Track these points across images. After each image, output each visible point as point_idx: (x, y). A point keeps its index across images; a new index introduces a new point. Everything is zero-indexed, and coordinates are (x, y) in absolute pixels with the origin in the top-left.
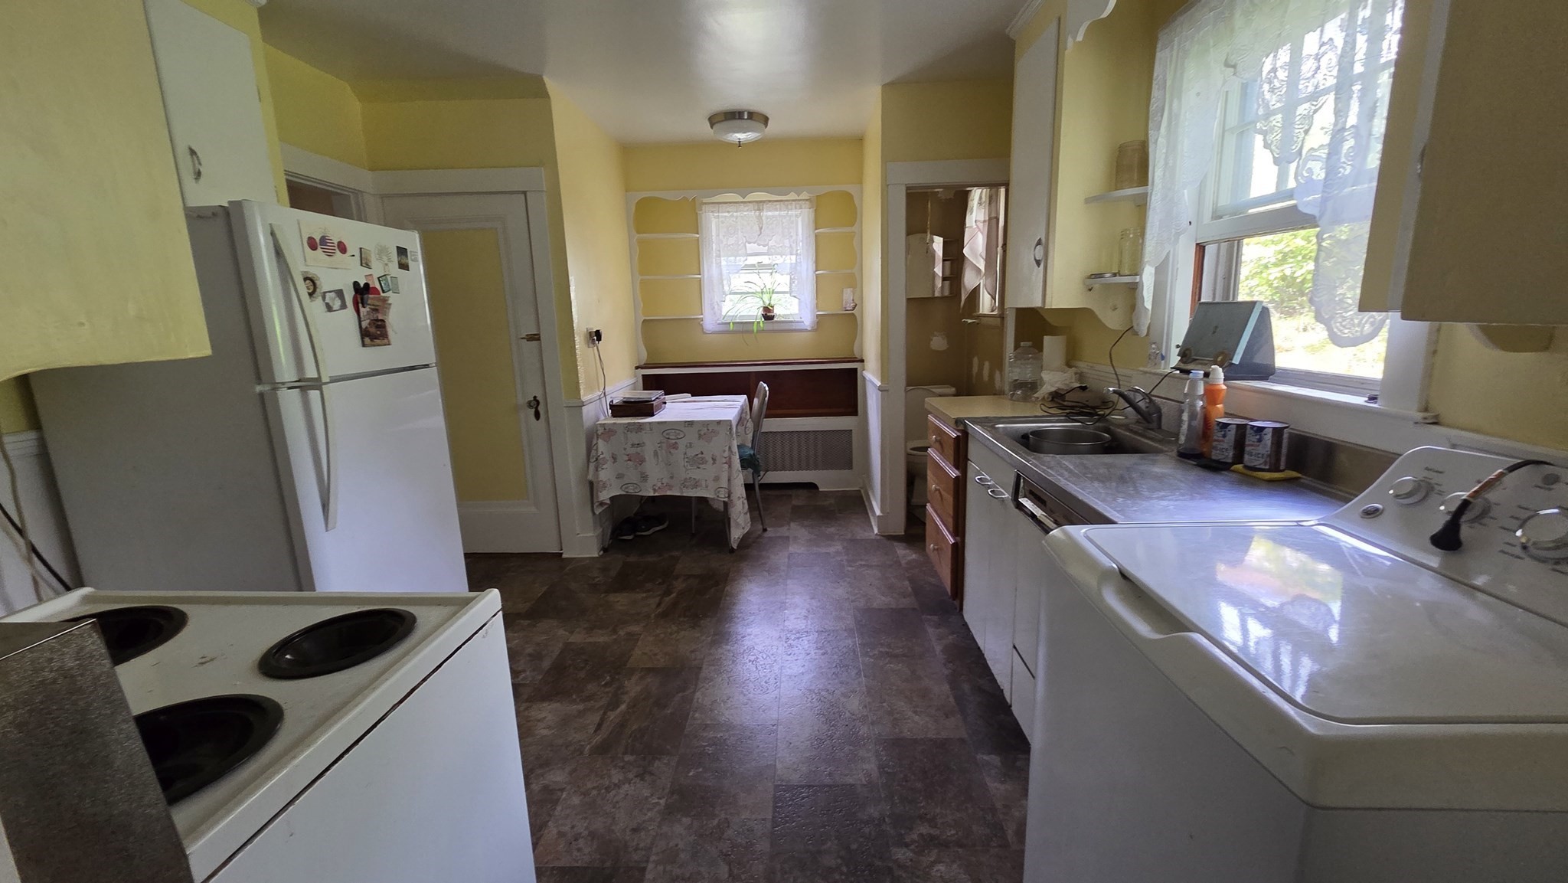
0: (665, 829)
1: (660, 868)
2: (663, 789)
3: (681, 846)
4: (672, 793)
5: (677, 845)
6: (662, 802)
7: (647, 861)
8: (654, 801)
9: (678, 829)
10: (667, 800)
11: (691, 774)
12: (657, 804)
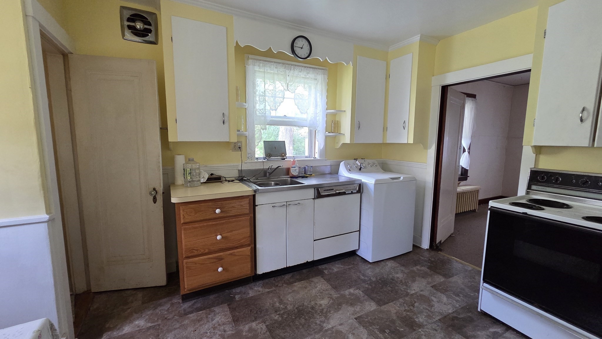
0: (425, 323)
1: (434, 317)
2: (417, 333)
3: (424, 317)
4: (415, 330)
5: (425, 317)
6: (420, 330)
7: (437, 321)
8: (423, 333)
9: (421, 320)
10: (418, 329)
11: (402, 330)
12: (422, 331)
